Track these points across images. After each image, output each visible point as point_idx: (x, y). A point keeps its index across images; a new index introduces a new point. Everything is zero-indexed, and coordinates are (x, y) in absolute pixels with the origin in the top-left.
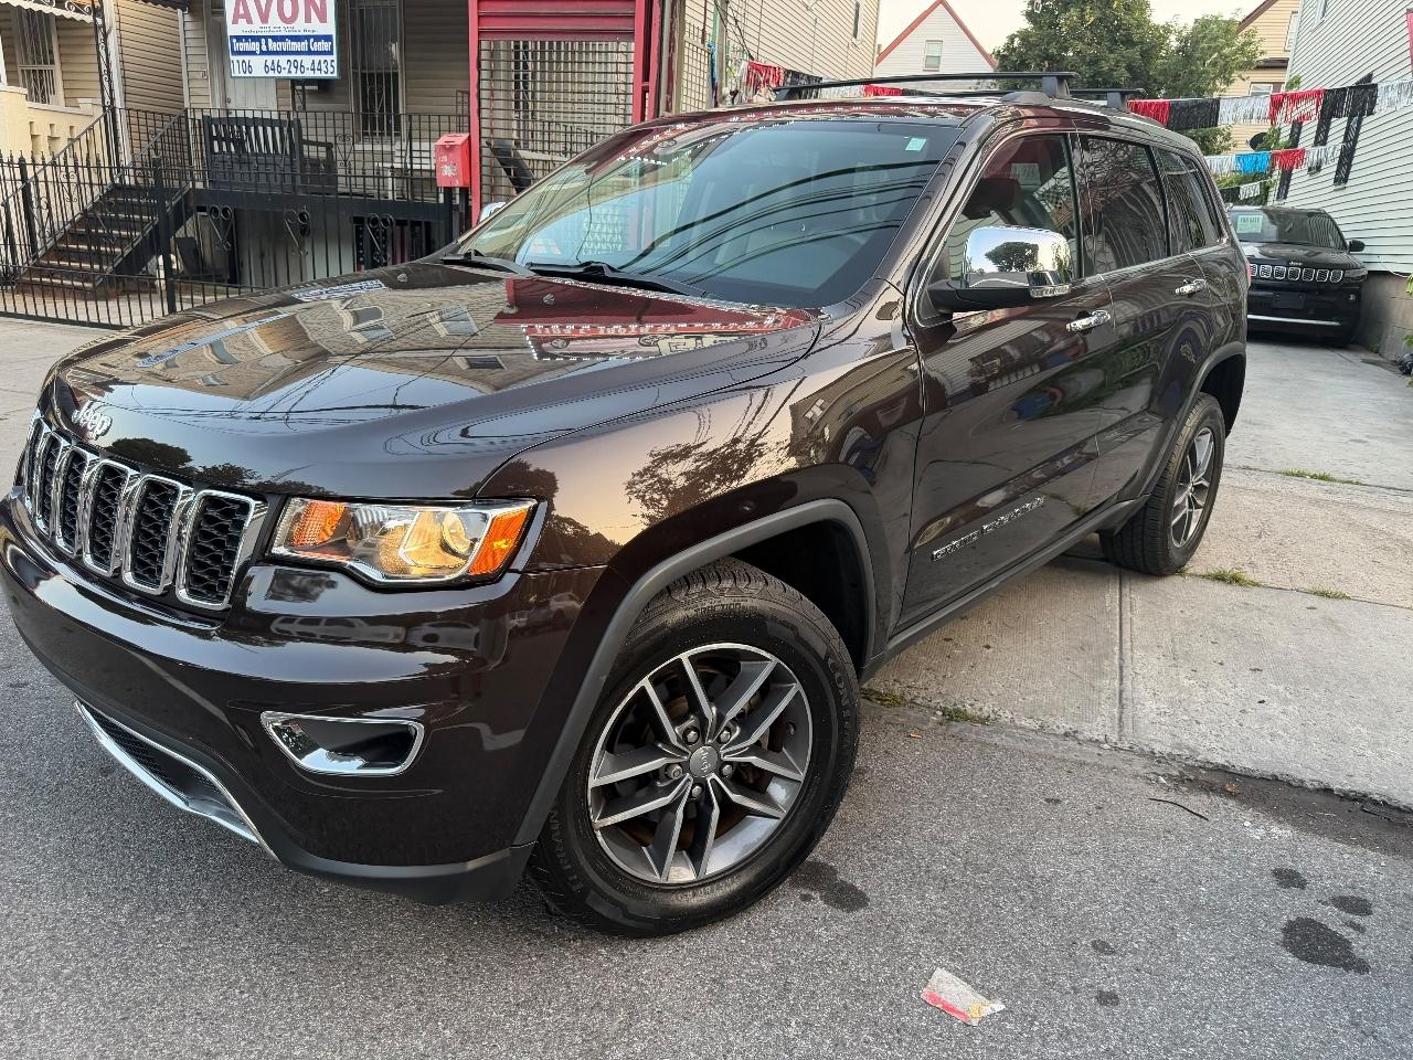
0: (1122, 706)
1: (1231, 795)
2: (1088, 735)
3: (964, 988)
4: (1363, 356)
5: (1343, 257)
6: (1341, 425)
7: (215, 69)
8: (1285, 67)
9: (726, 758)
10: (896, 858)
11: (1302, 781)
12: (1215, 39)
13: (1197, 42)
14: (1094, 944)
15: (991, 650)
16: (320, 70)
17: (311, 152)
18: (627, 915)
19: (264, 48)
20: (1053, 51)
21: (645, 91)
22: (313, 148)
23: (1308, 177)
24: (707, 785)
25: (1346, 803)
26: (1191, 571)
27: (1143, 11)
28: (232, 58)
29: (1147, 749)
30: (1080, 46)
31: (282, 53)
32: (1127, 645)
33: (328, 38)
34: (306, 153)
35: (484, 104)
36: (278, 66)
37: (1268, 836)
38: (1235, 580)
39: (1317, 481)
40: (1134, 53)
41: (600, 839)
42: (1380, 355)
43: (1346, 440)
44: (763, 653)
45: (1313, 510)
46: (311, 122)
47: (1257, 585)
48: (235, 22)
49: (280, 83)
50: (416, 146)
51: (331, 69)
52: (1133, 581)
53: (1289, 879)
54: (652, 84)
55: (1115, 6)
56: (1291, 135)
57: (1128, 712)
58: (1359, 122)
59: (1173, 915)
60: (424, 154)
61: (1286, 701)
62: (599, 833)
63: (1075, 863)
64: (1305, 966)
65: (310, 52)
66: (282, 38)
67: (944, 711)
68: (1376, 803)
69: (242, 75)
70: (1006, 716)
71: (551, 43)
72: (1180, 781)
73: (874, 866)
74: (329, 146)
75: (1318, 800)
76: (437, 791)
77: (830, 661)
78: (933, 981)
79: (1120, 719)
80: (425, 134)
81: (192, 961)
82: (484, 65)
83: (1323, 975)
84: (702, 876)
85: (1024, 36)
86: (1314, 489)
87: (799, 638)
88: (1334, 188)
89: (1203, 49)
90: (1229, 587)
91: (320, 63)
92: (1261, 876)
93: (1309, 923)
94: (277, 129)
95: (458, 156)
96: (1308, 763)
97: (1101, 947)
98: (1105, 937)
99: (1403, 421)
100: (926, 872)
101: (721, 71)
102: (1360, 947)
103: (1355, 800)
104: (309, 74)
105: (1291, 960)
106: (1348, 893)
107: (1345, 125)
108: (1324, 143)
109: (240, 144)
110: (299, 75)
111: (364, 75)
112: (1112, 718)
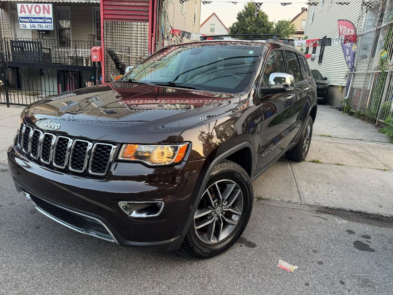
0: (299, 194)
1: (330, 214)
2: (294, 201)
3: (287, 264)
4: (329, 106)
5: (323, 82)
6: (330, 123)
7: (12, 27)
8: (304, 34)
9: (224, 210)
10: (259, 234)
11: (346, 209)
12: (285, 26)
13: (280, 27)
14: (313, 250)
15: (264, 182)
16: (48, 27)
17: (46, 51)
18: (203, 253)
19: (30, 21)
20: (244, 28)
21: (152, 36)
22: (45, 50)
23: (311, 61)
24: (220, 217)
25: (357, 214)
26: (306, 160)
27: (266, 19)
28: (20, 23)
29: (308, 204)
30: (251, 27)
31: (36, 22)
32: (296, 179)
33: (50, 19)
34: (43, 52)
35: (105, 39)
36: (35, 26)
37: (342, 223)
38: (317, 162)
39: (329, 137)
40: (265, 29)
41: (196, 232)
42: (333, 106)
43: (332, 127)
44: (233, 182)
45: (330, 144)
46: (45, 43)
47: (322, 163)
48: (21, 13)
49: (33, 31)
50: (77, 50)
51: (51, 27)
52: (293, 163)
53: (350, 232)
54: (154, 34)
55: (259, 17)
56: (306, 51)
57: (301, 195)
58: (324, 48)
59: (328, 243)
60: (86, 53)
61: (337, 191)
62: (196, 231)
63: (302, 232)
64: (361, 251)
65: (44, 22)
66: (36, 18)
67: (257, 198)
68: (363, 213)
69: (23, 28)
70: (272, 198)
71: (115, 22)
72: (318, 211)
73: (255, 237)
74: (50, 49)
75: (350, 214)
76: (164, 221)
77: (248, 183)
78: (279, 263)
79: (300, 197)
80: (80, 47)
81: (86, 276)
82: (105, 28)
83: (366, 253)
84: (219, 241)
85: (237, 24)
86: (328, 139)
87: (242, 178)
88: (318, 64)
89: (282, 28)
90: (316, 164)
91: (48, 25)
92: (344, 232)
93: (359, 241)
94: (34, 44)
95: (98, 53)
96: (346, 205)
97: (315, 251)
98: (315, 249)
99: (343, 122)
100: (267, 237)
101: (164, 31)
102: (372, 246)
103: (358, 213)
104: (44, 29)
105: (358, 250)
106: (364, 234)
107: (320, 48)
108: (315, 53)
109: (22, 49)
110: (41, 29)
111: (59, 29)
112: (298, 197)
